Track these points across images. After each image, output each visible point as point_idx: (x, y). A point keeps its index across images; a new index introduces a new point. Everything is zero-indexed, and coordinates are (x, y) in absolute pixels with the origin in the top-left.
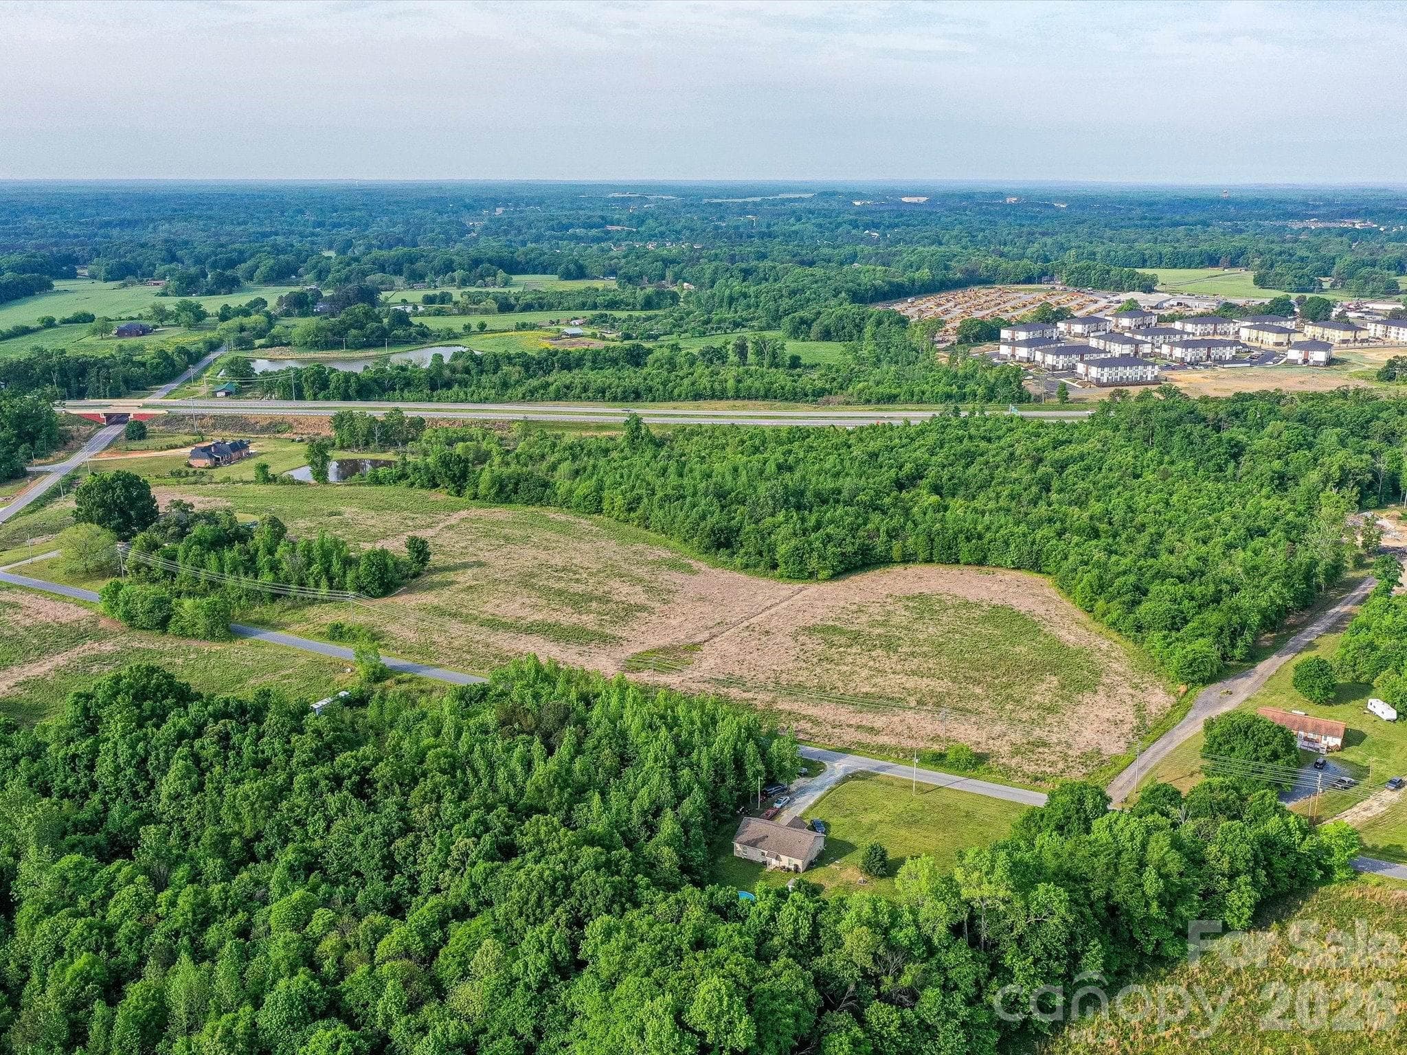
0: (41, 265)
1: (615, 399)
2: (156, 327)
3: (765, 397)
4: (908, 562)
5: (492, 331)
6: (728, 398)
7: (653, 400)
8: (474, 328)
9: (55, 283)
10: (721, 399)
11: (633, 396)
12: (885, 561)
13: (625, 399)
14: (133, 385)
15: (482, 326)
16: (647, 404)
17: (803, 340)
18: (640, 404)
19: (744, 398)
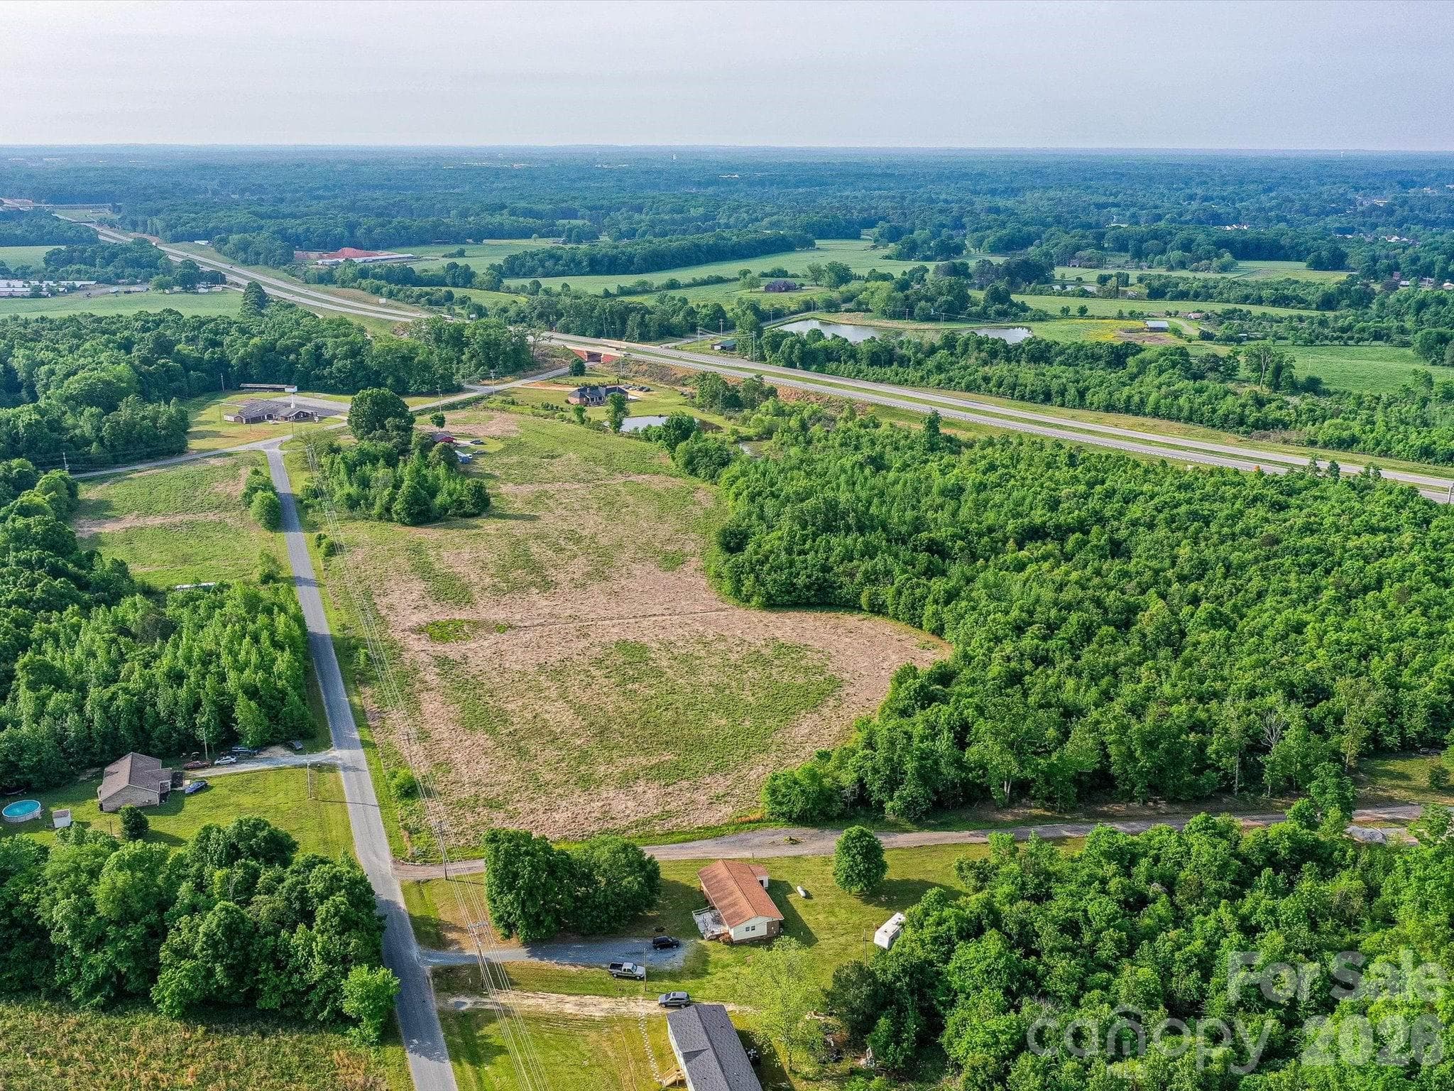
0: (830, 225)
1: (1022, 398)
2: (802, 285)
3: (1189, 419)
4: (878, 613)
5: (1092, 317)
6: (1145, 415)
7: (1063, 405)
8: (1073, 311)
9: (817, 242)
10: (1137, 414)
11: (1042, 397)
12: (851, 605)
13: (1032, 398)
14: (666, 332)
15: (1083, 311)
16: (1056, 409)
17: (1434, 363)
18: (1048, 407)
19: (1164, 417)
